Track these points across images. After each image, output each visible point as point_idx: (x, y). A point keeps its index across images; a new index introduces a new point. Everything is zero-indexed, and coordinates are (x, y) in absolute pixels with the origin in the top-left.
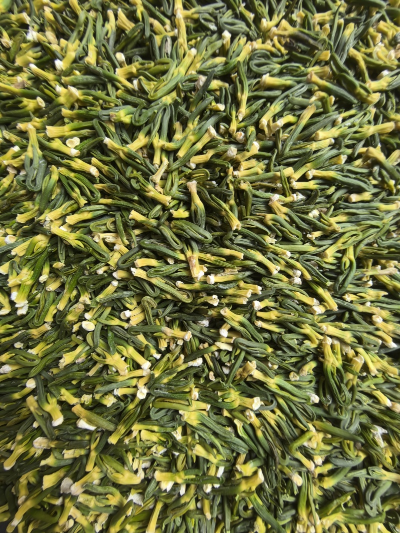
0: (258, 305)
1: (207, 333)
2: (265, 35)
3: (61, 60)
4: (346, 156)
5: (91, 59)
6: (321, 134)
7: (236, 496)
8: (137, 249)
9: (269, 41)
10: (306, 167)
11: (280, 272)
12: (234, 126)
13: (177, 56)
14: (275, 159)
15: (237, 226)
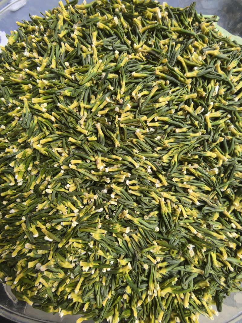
0: (128, 182)
1: (105, 196)
2: (135, 51)
3: (39, 67)
4: (174, 110)
5: (53, 66)
6: (161, 99)
7: (117, 274)
8: (72, 155)
9: (138, 54)
10: (154, 115)
11: (140, 166)
12: (118, 97)
13: (93, 64)
14: (139, 112)
15: (118, 145)
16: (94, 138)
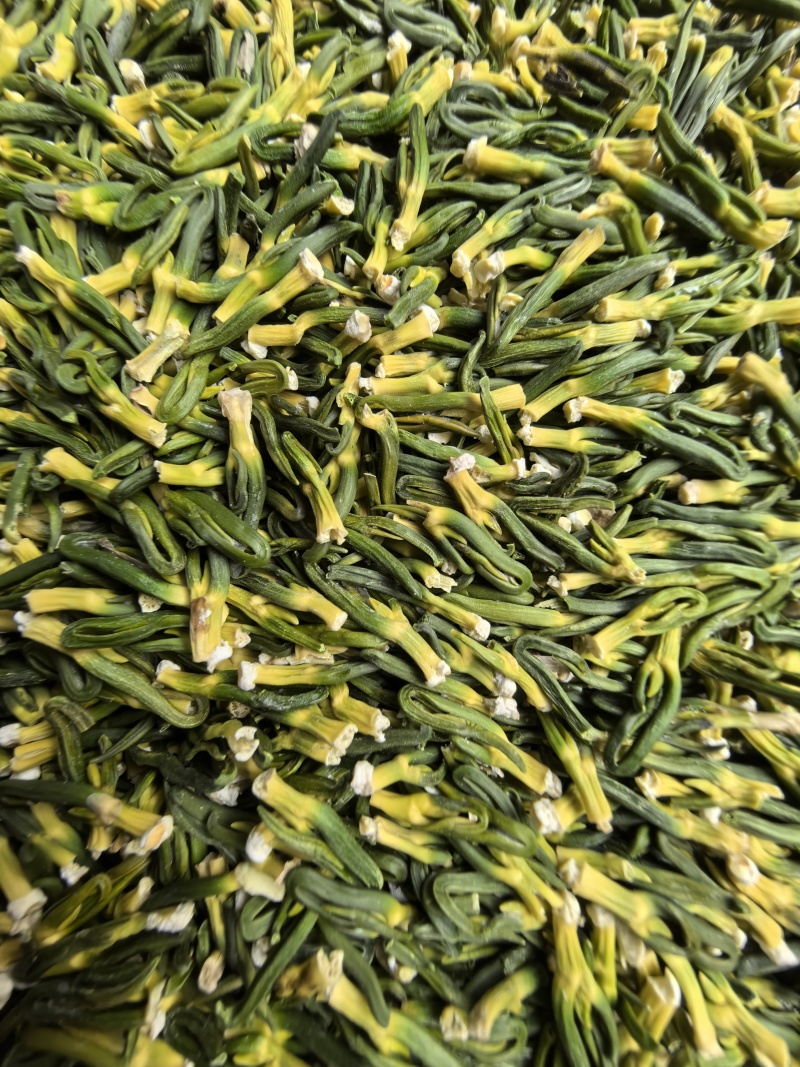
0: (363, 779)
1: (220, 831)
2: (498, 55)
4: (680, 374)
6: (613, 305)
9: (509, 70)
10: (567, 388)
12: (377, 262)
13: (265, 80)
14: (480, 359)
15: (333, 532)
16: (203, 473)
